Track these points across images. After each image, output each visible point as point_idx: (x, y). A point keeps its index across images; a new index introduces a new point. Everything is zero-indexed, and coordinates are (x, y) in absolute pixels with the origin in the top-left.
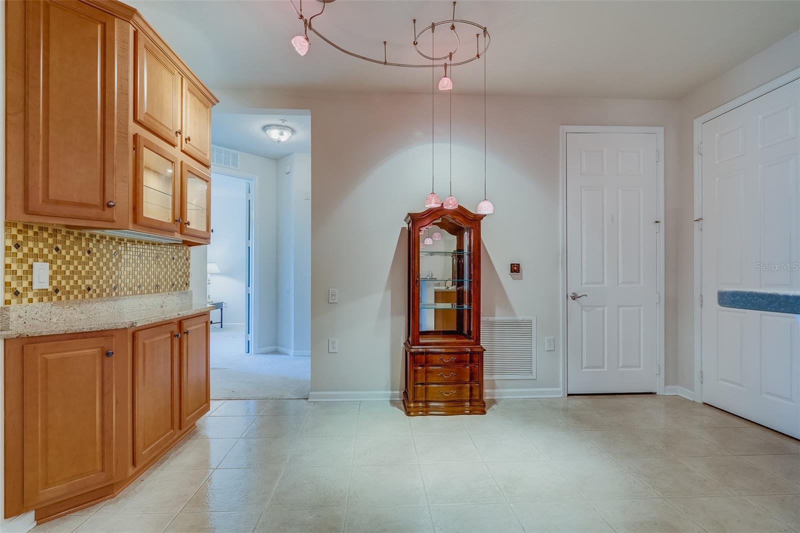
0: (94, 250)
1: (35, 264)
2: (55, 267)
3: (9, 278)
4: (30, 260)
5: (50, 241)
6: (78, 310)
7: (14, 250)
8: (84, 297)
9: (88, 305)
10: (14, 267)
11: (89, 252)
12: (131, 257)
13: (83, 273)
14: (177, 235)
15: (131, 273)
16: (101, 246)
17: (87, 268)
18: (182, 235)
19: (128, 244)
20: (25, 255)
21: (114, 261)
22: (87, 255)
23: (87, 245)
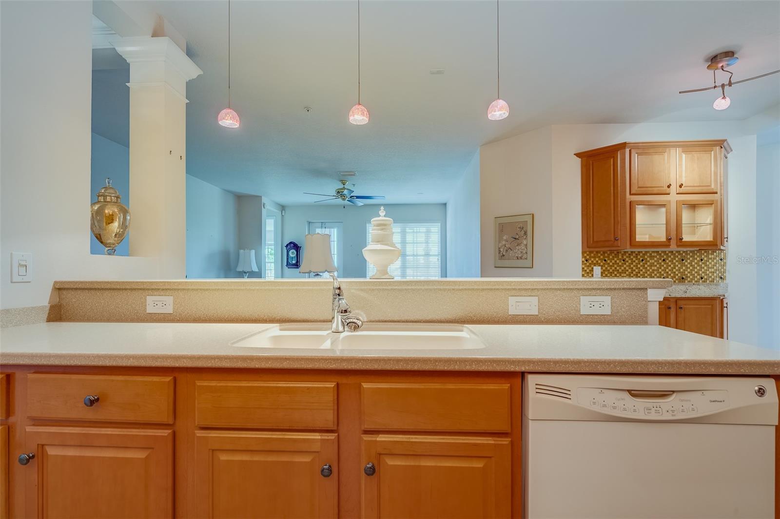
0: (627, 259)
1: (594, 267)
2: (604, 268)
3: (583, 273)
4: (592, 266)
5: (602, 257)
7: (585, 262)
10: (585, 269)
11: (624, 260)
12: (655, 261)
13: (620, 271)
14: (673, 247)
15: (656, 270)
16: (632, 257)
17: (623, 268)
18: (678, 246)
19: (653, 254)
20: (590, 264)
21: (641, 264)
22: (622, 262)
23: (623, 257)
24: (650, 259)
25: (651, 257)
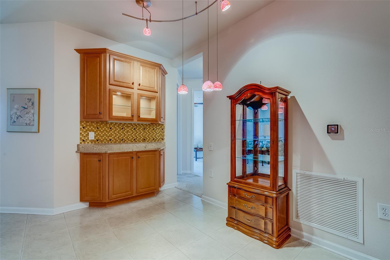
0: (113, 128)
1: (89, 132)
2: (97, 133)
3: (81, 137)
4: (88, 132)
5: (95, 126)
6: (104, 146)
7: (83, 129)
8: (108, 142)
9: (108, 145)
10: (83, 133)
11: (110, 128)
12: (130, 129)
13: (108, 135)
14: (135, 121)
15: (130, 135)
16: (116, 126)
17: (110, 133)
18: (138, 120)
19: (128, 125)
20: (86, 130)
21: (122, 131)
22: (110, 129)
23: (110, 126)
24: (127, 128)
25: (128, 127)
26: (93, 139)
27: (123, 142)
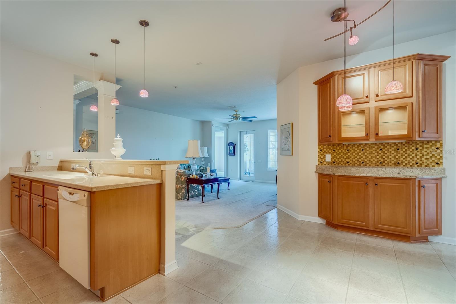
0: (351, 149)
1: (326, 155)
2: (333, 156)
3: (319, 159)
4: (325, 154)
5: (332, 148)
6: (340, 169)
7: (320, 151)
8: (345, 165)
9: (345, 168)
10: (320, 156)
11: (348, 150)
12: (374, 150)
13: (345, 157)
15: (374, 157)
16: (354, 148)
17: (347, 156)
19: (371, 146)
20: (323, 153)
21: (362, 152)
22: (347, 151)
23: (347, 148)
24: (369, 149)
25: (370, 148)
26: (330, 161)
27: (363, 165)
